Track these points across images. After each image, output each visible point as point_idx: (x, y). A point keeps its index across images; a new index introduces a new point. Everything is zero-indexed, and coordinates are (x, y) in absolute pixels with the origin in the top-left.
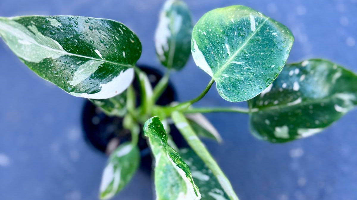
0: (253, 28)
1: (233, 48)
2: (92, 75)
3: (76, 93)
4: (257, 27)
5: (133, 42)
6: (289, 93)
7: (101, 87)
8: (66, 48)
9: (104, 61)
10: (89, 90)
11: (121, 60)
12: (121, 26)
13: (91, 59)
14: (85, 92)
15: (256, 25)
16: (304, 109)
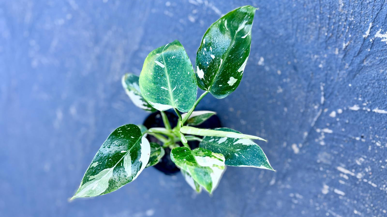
0: (163, 66)
1: (165, 85)
2: (132, 162)
3: (135, 176)
4: (163, 64)
5: (129, 128)
6: (213, 63)
7: (141, 161)
8: (110, 167)
9: (129, 151)
10: (138, 169)
11: (134, 141)
12: (118, 130)
13: (124, 157)
14: (137, 171)
15: (162, 63)
16: (229, 60)
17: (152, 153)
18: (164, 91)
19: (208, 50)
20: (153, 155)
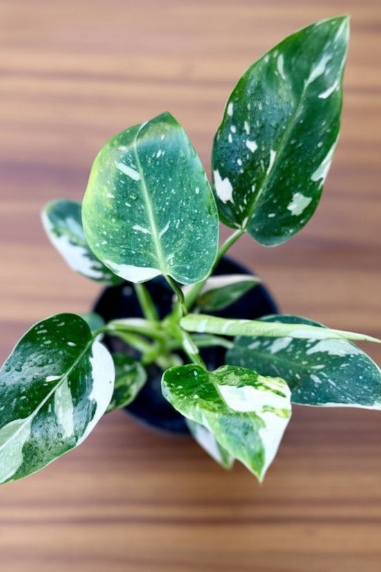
0: (135, 175)
1: (144, 222)
2: (73, 402)
3: (82, 436)
4: (136, 170)
5: (63, 324)
6: (253, 163)
7: (94, 400)
9: (65, 376)
10: (88, 416)
11: (76, 351)
12: (36, 329)
13: (54, 393)
14: (87, 423)
15: (133, 169)
17: (117, 378)
18: (140, 234)
19: (241, 131)
20: (121, 383)
